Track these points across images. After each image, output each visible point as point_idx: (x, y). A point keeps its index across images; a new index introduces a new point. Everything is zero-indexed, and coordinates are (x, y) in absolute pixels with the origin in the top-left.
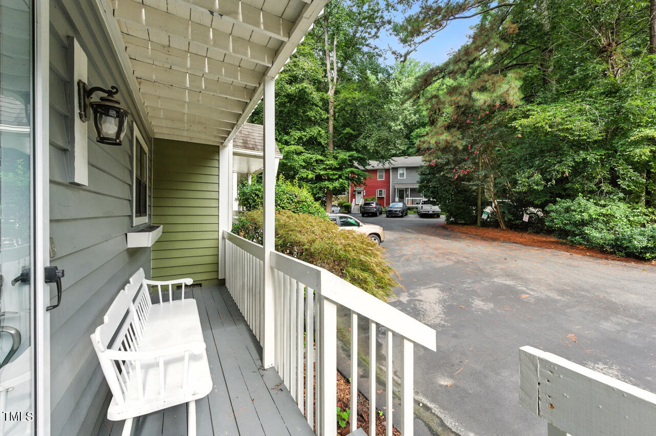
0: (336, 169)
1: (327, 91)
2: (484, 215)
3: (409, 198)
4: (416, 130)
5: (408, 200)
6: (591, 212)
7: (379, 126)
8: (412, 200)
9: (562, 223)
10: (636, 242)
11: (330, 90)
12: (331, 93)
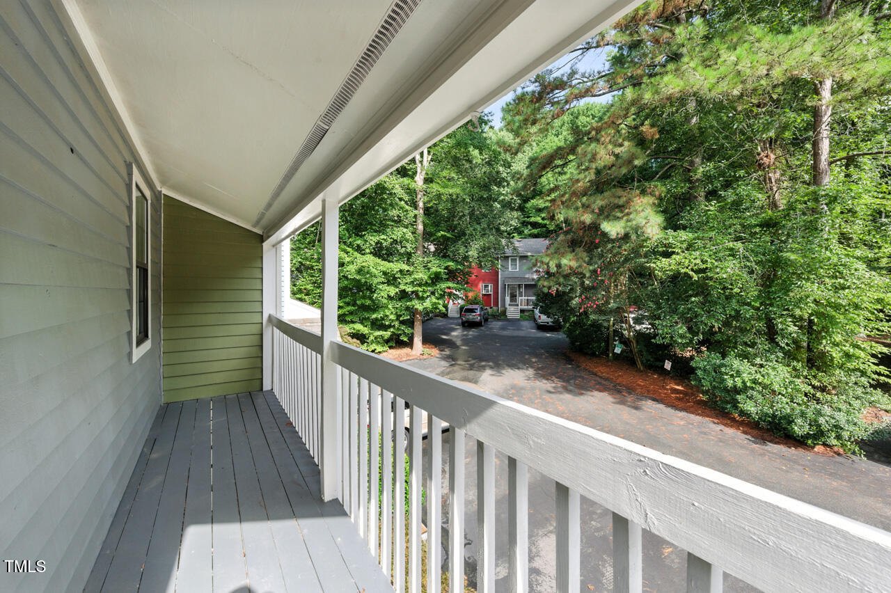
0: (426, 284)
1: (412, 177)
2: (616, 348)
3: (523, 298)
4: (532, 201)
5: (521, 300)
6: (746, 376)
7: (483, 229)
8: (528, 300)
9: (711, 385)
10: (796, 428)
11: (418, 174)
12: (419, 179)
